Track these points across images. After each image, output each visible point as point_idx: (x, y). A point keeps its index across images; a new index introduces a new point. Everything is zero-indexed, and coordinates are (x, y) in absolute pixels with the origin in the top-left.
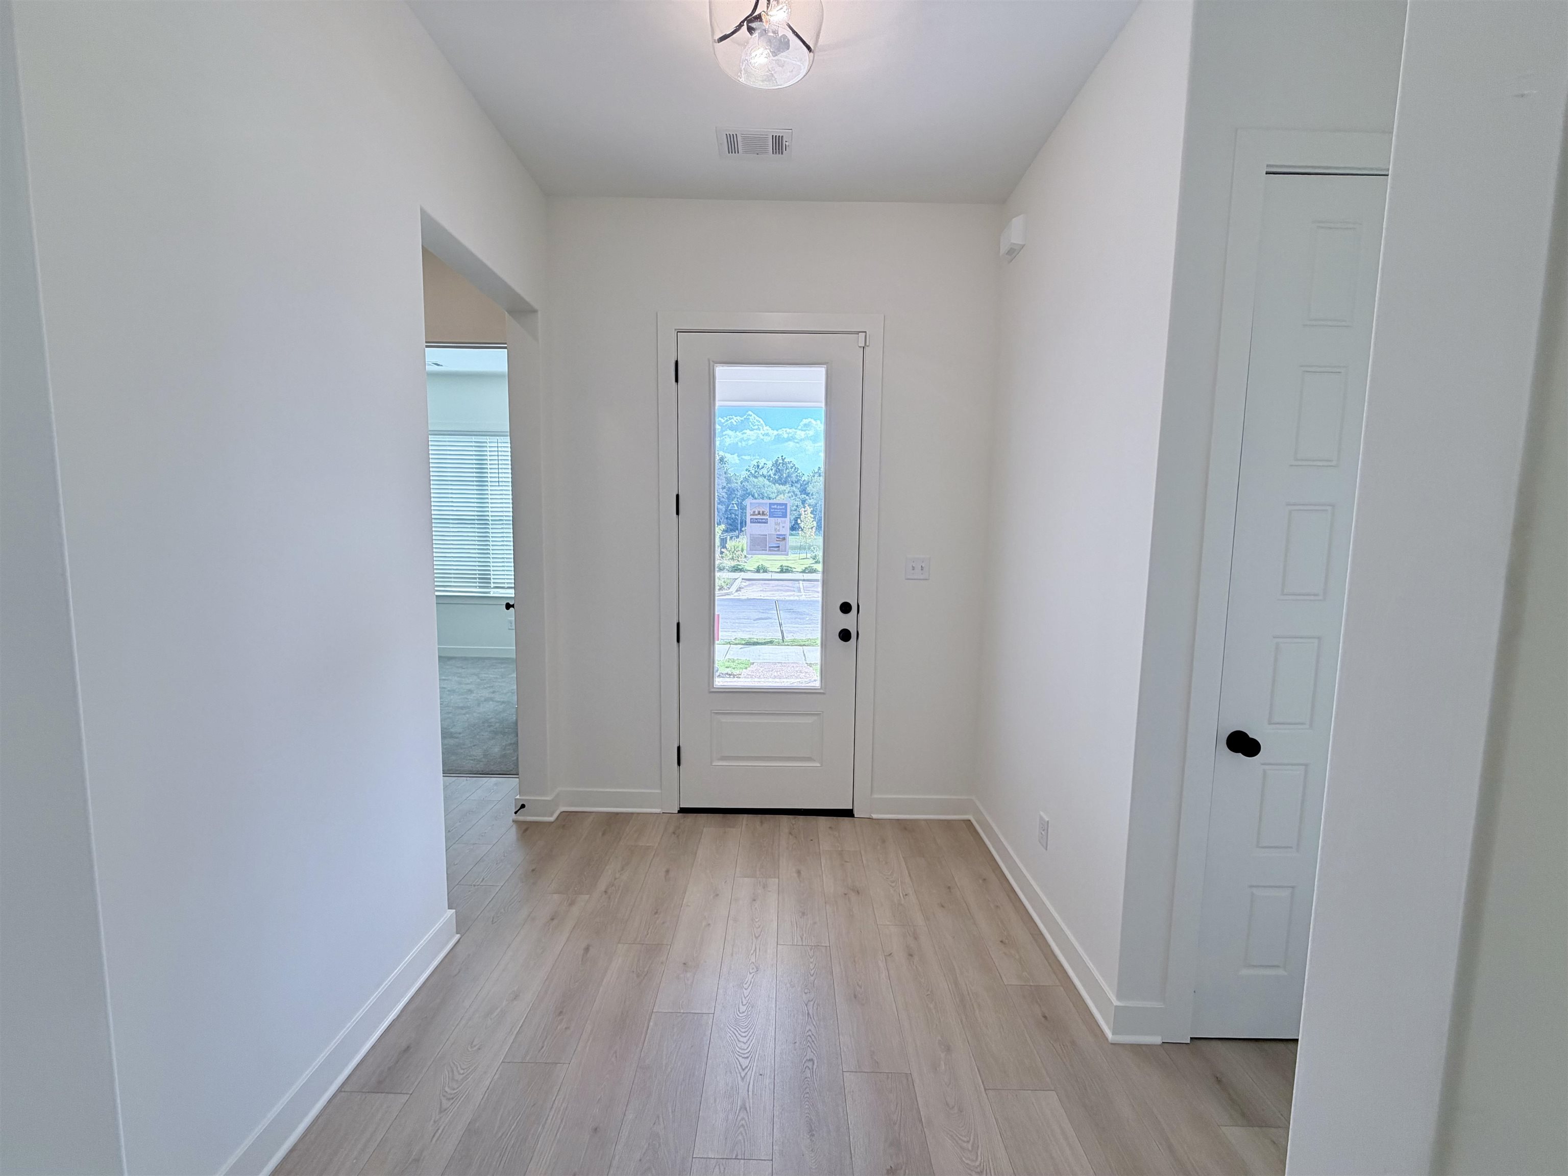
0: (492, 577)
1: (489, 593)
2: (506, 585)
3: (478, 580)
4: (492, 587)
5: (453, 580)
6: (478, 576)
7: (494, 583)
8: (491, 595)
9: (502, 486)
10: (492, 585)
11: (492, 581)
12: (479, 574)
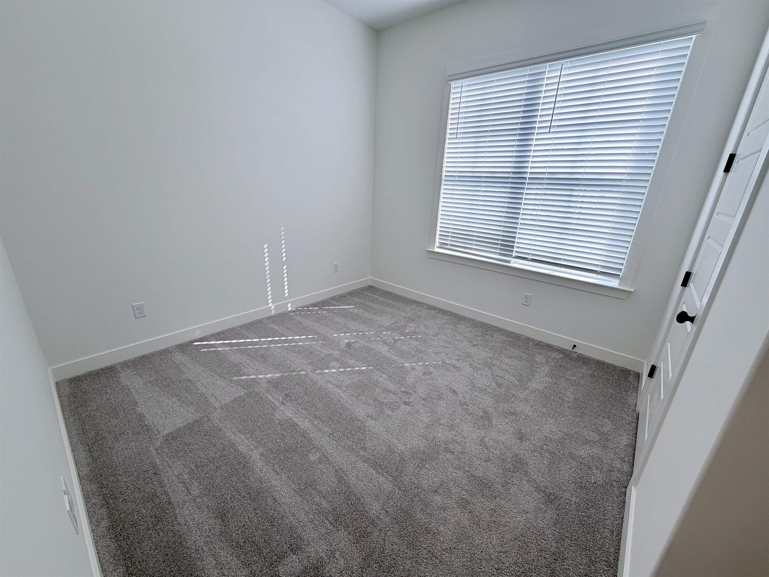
0: (516, 245)
1: (509, 262)
2: (530, 257)
3: (499, 247)
4: (513, 256)
5: (474, 243)
6: (500, 242)
7: (517, 252)
8: (512, 265)
9: (553, 132)
10: (514, 254)
11: (515, 249)
12: (502, 240)
